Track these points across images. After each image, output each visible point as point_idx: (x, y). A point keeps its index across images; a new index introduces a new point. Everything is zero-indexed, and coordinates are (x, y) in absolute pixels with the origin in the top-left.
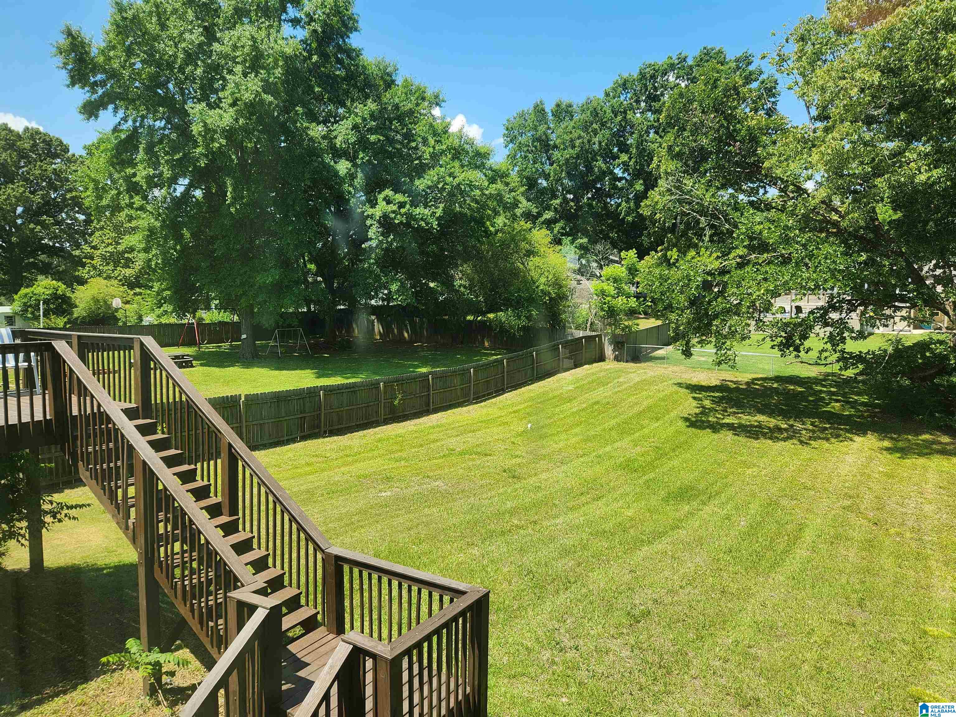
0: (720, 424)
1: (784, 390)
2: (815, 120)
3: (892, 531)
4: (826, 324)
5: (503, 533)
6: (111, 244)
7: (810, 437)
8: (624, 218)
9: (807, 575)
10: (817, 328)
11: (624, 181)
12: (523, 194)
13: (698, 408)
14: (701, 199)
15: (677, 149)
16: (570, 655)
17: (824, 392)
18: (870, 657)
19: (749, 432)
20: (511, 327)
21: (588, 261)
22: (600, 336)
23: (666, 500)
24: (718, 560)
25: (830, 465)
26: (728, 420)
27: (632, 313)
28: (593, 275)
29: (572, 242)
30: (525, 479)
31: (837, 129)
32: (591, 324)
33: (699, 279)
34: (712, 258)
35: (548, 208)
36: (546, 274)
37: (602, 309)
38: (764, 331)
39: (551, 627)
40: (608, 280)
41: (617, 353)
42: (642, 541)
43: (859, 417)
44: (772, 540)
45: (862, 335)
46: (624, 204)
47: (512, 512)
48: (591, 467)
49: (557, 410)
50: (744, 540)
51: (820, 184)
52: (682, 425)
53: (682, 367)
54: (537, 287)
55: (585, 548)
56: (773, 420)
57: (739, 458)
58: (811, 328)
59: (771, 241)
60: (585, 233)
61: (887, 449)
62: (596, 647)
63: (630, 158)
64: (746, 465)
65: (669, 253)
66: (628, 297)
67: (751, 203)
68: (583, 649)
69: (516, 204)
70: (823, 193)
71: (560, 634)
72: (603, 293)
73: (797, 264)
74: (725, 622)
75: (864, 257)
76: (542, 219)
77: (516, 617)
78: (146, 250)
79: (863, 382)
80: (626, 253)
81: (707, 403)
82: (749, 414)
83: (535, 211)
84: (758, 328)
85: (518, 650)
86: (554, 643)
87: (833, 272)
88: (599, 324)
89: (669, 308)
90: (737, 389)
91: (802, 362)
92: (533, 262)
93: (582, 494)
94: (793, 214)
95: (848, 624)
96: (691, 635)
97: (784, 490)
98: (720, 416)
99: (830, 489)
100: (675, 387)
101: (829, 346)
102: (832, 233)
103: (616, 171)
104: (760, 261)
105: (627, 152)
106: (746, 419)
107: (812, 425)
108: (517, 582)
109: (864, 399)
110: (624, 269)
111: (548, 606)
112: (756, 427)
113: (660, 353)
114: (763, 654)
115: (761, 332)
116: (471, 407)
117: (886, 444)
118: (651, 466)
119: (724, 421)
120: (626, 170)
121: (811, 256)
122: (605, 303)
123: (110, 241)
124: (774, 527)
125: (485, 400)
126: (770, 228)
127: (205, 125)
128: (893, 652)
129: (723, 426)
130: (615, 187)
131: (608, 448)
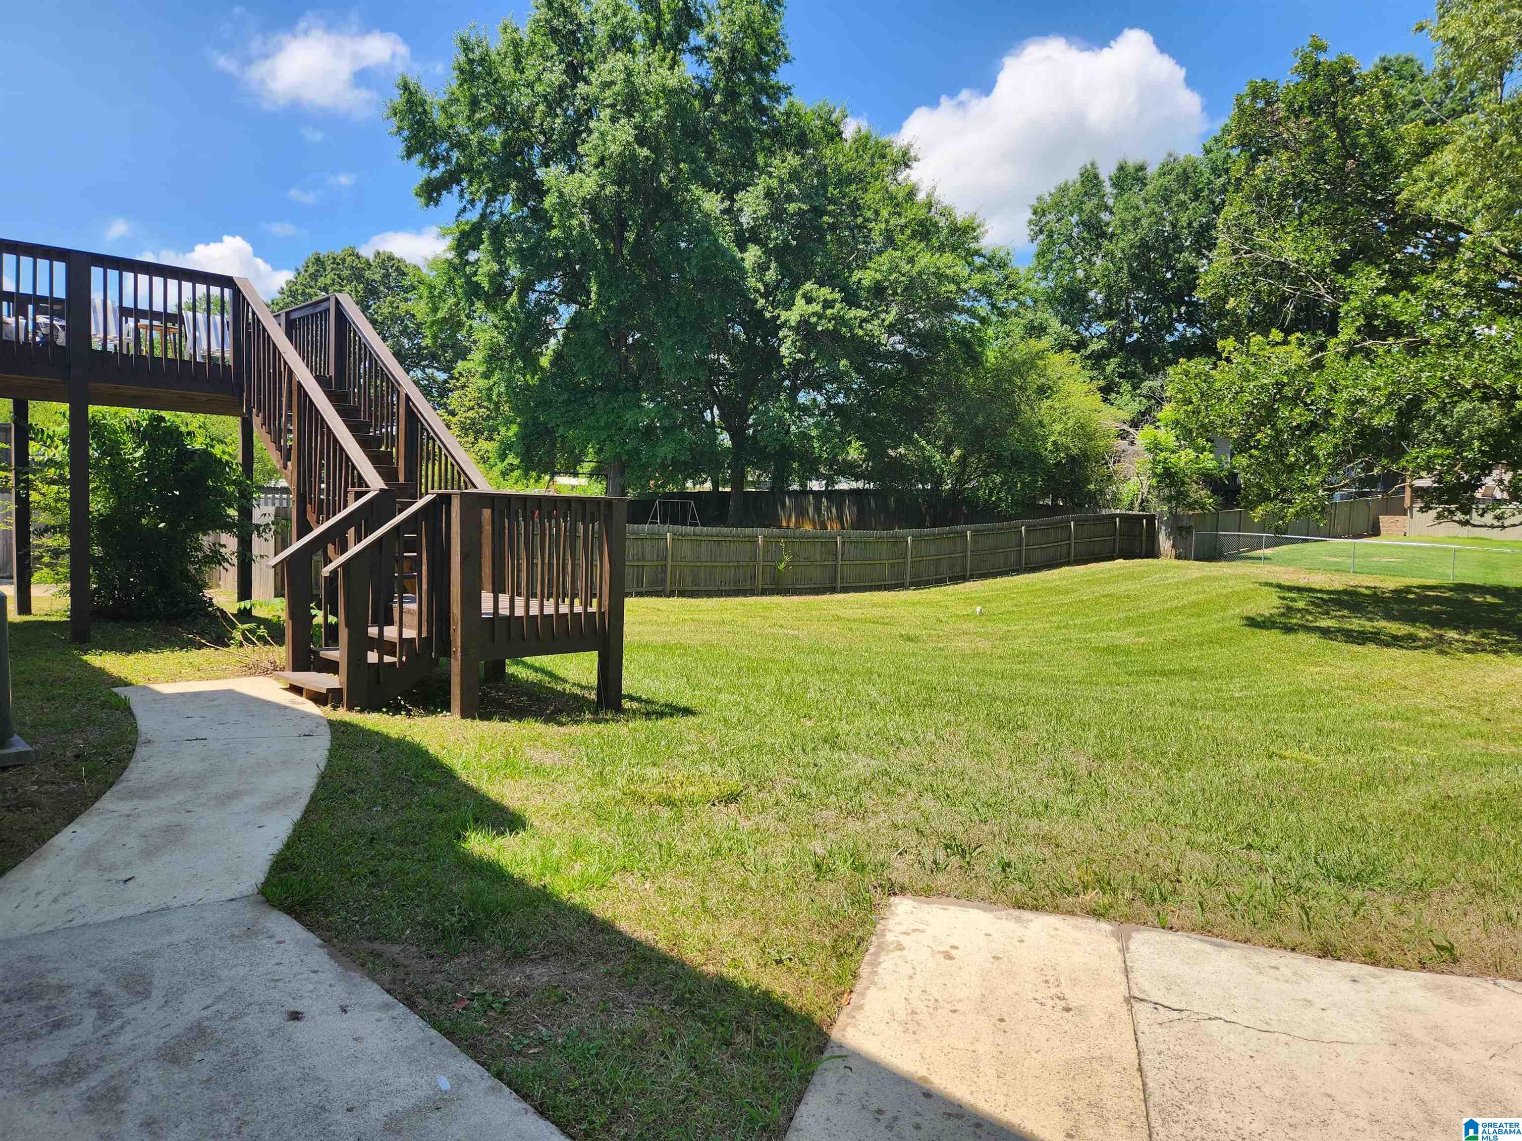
0: (1305, 626)
6: (473, 409)
7: (1467, 649)
13: (1280, 608)
19: (1354, 637)
22: (1151, 517)
26: (1322, 623)
32: (1143, 501)
37: (1154, 473)
41: (1179, 547)
52: (1237, 623)
53: (1291, 568)
56: (1408, 628)
65: (1220, 343)
72: (1156, 446)
78: (486, 376)
81: (1301, 604)
82: (1369, 619)
88: (1156, 503)
98: (1312, 618)
104: (1380, 350)
106: (1358, 624)
107: (1481, 636)
112: (1368, 632)
119: (1314, 624)
122: (1159, 463)
123: (472, 403)
125: (930, 588)
127: (561, 195)
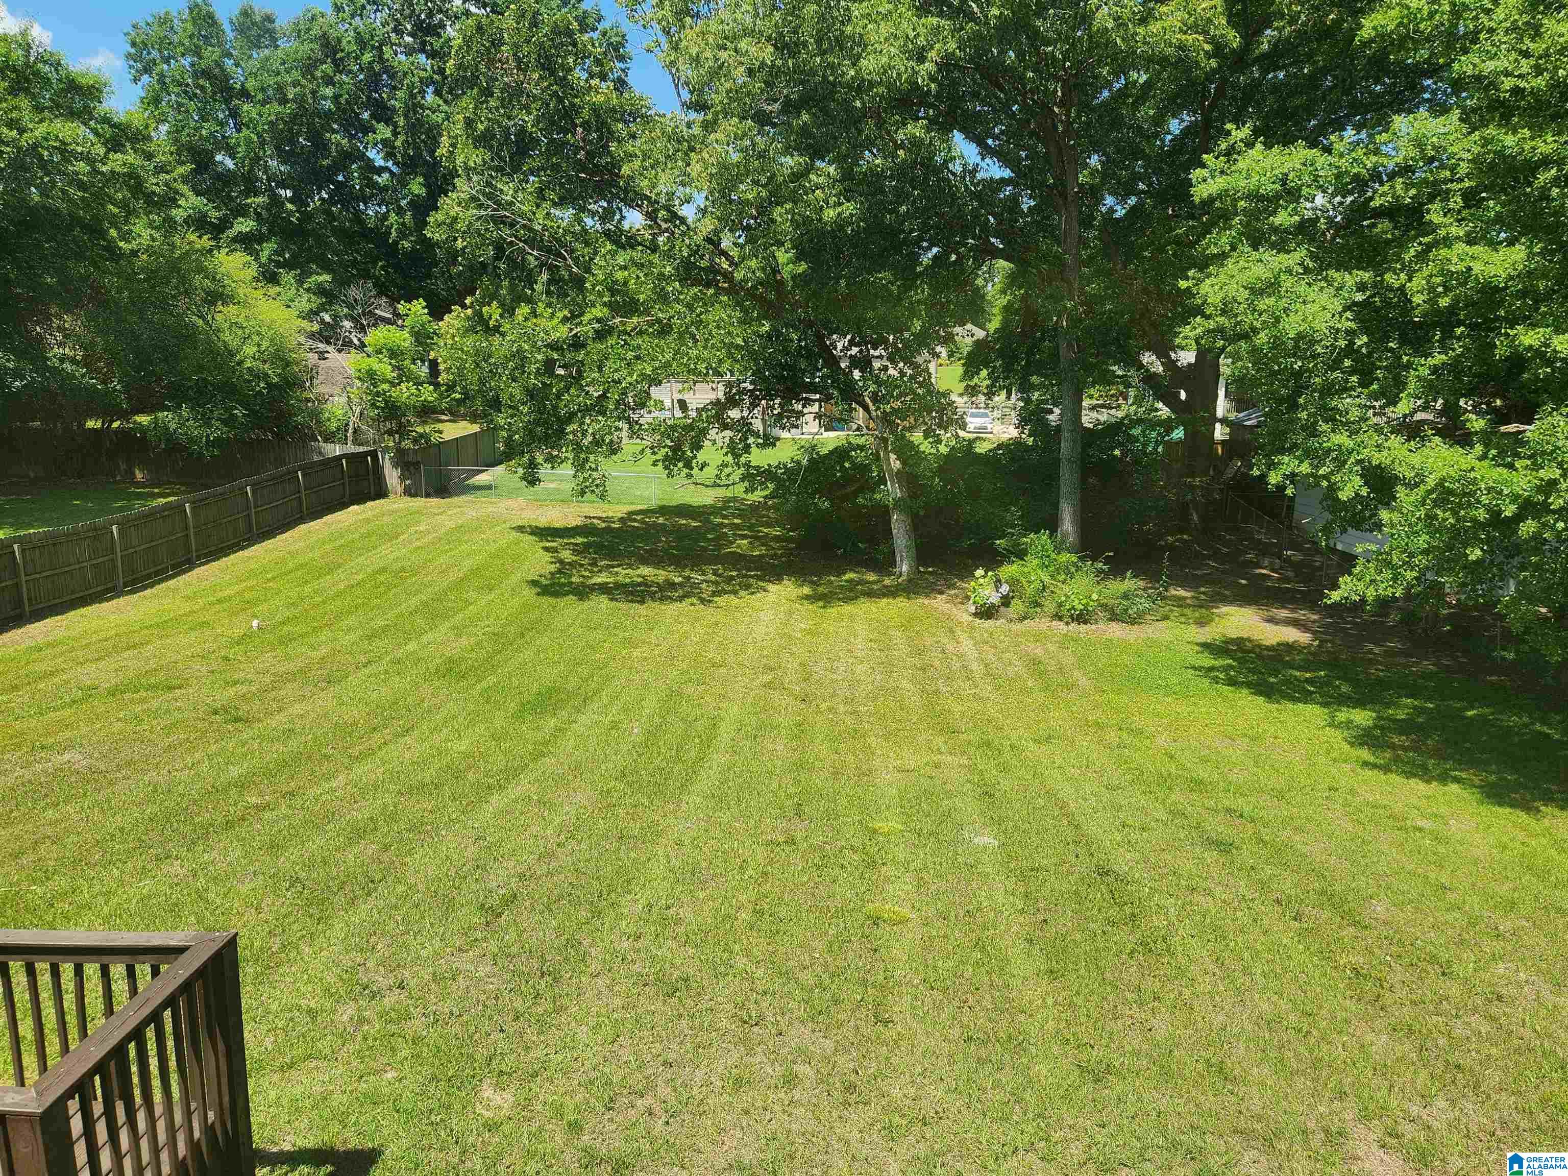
0: (588, 586)
1: (674, 526)
2: (689, 108)
3: (824, 706)
4: (725, 427)
5: (229, 825)
7: (714, 592)
8: (396, 243)
9: (729, 788)
10: (713, 432)
11: (386, 176)
12: (185, 180)
13: (552, 563)
14: (529, 220)
15: (481, 127)
16: (389, 1001)
17: (725, 526)
18: (817, 880)
19: (632, 593)
20: (192, 440)
21: (335, 317)
22: (374, 454)
23: (518, 716)
24: (609, 792)
25: (742, 628)
26: (601, 579)
27: (427, 412)
28: (348, 344)
29: (300, 282)
30: (259, 720)
31: (722, 128)
32: (355, 431)
33: (539, 357)
34: (556, 321)
35: (242, 211)
36: (256, 338)
37: (374, 405)
38: (642, 439)
39: (350, 964)
40: (379, 352)
41: (408, 482)
42: (489, 787)
43: (772, 557)
44: (679, 748)
45: (769, 441)
46: (393, 217)
47: (242, 785)
48: (384, 681)
49: (308, 589)
50: (640, 755)
51: (704, 211)
52: (529, 593)
53: (521, 501)
54: (240, 363)
55: (392, 818)
56: (663, 573)
57: (621, 635)
58: (704, 432)
59: (642, 297)
60: (326, 267)
61: (807, 597)
62: (434, 974)
63: (395, 134)
64: (631, 643)
65: (485, 309)
66: (418, 384)
67: (607, 234)
68: (413, 983)
69: (170, 199)
70: (708, 226)
71: (367, 970)
72: (371, 376)
73: (681, 335)
74: (629, 882)
75: (766, 327)
76: (232, 233)
77: (278, 965)
79: (772, 507)
80: (408, 306)
81: (566, 555)
82: (630, 566)
83: (214, 215)
84: (633, 434)
85: (292, 1019)
86: (358, 989)
87: (730, 348)
88: (370, 433)
89: (496, 404)
90: (608, 530)
91: (697, 484)
92: (225, 314)
93: (375, 729)
94: (669, 255)
95: (786, 842)
96: (584, 914)
97: (687, 672)
98: (587, 574)
99: (746, 663)
100: (514, 533)
101: (730, 459)
102: (724, 288)
103: (371, 154)
104: (629, 329)
105: (388, 121)
106: (625, 574)
107: (714, 574)
108: (273, 904)
109: (776, 532)
110: (406, 334)
111: (338, 929)
112: (639, 584)
113: (483, 478)
114: (686, 913)
115: (638, 441)
116: (122, 601)
117: (806, 590)
118: (488, 665)
119: (593, 581)
120: (390, 155)
121: (698, 323)
122: (378, 394)
124: (679, 728)
125: (152, 586)
126: (638, 277)
128: (842, 866)
129: (594, 588)
130: (373, 185)
131: (412, 646)
